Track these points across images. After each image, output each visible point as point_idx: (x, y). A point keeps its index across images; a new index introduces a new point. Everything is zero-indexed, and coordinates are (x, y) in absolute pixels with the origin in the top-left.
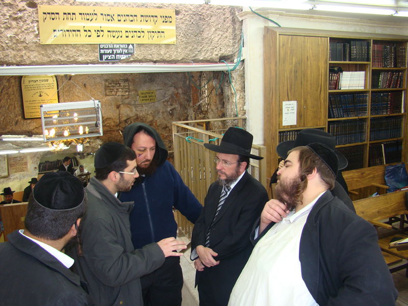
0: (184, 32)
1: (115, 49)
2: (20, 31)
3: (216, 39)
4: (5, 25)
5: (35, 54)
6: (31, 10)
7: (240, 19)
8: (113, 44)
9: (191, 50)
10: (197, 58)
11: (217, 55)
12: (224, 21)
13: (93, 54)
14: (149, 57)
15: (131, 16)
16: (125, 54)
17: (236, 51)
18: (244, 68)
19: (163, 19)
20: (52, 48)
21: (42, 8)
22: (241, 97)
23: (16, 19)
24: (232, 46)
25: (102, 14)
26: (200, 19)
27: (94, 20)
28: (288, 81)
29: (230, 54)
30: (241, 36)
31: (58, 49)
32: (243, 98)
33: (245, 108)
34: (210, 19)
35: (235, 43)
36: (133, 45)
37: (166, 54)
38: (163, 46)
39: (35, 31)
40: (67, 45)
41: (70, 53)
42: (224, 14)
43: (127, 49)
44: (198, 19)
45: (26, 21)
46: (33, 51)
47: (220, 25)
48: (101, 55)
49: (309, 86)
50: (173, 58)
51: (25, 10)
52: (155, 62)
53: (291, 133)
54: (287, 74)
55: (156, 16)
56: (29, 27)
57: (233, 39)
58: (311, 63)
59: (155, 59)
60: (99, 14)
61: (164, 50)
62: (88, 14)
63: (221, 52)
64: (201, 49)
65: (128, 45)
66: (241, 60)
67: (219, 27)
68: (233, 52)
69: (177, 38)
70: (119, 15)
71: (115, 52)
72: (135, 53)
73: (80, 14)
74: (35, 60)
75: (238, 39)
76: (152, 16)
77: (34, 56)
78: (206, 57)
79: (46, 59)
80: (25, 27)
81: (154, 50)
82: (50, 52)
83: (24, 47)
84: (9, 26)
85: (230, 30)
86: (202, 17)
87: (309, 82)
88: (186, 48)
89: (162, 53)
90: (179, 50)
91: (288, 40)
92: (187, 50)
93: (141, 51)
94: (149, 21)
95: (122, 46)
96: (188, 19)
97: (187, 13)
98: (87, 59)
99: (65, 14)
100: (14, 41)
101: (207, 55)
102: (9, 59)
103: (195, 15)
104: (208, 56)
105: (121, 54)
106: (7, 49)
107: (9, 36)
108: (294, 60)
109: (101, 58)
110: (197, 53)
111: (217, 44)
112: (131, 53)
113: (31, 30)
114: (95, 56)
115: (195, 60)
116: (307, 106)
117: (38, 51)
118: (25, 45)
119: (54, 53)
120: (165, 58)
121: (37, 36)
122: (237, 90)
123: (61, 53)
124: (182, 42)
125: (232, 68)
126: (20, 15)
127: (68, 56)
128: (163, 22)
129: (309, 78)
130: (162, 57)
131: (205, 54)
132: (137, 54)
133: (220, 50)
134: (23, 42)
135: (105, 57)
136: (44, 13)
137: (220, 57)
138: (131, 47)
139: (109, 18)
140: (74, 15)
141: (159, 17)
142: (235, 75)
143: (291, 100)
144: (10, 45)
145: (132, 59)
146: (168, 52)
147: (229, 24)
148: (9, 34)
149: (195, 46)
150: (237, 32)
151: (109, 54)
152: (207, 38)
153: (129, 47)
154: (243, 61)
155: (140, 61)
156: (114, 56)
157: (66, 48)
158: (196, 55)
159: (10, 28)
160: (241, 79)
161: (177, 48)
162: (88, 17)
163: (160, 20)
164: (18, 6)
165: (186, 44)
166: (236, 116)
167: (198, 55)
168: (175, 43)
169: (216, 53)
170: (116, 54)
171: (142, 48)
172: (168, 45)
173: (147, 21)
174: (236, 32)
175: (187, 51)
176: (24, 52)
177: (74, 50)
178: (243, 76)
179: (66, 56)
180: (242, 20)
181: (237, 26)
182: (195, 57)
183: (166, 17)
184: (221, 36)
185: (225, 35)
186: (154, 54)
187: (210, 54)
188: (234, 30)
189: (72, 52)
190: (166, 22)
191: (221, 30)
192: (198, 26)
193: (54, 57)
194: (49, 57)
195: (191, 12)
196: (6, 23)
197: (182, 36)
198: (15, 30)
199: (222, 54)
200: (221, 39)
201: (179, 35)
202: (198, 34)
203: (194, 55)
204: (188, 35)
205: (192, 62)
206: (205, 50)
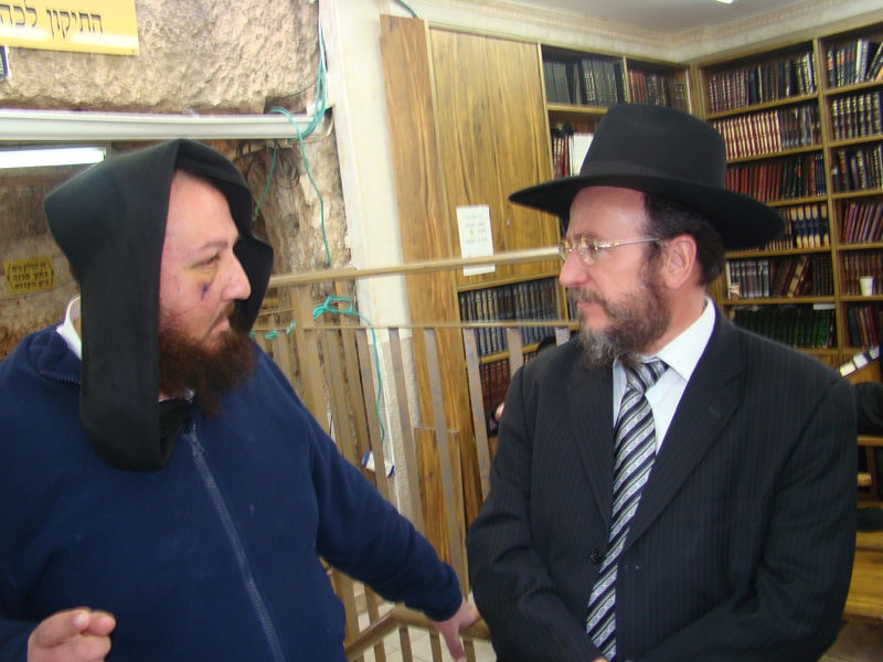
0: (161, 23)
3: (253, 48)
9: (184, 77)
10: (202, 99)
11: (259, 93)
14: (59, 92)
17: (307, 83)
18: (333, 130)
22: (333, 213)
24: (296, 70)
28: (463, 151)
29: (292, 91)
30: (318, 44)
32: (341, 214)
33: (348, 241)
35: (302, 60)
37: (111, 84)
38: (101, 61)
47: (258, 11)
49: (511, 167)
50: (135, 96)
52: (79, 108)
53: (478, 296)
54: (458, 132)
57: (298, 51)
58: (508, 107)
59: (77, 100)
61: (105, 71)
63: (269, 86)
64: (214, 74)
66: (327, 107)
67: (258, 15)
68: (299, 86)
69: (140, 38)
72: (10, 75)
75: (312, 52)
78: (229, 96)
81: (73, 70)
85: (288, 26)
87: (510, 157)
88: (170, 69)
89: (99, 81)
90: (150, 74)
91: (450, 45)
92: (171, 75)
93: (29, 71)
101: (232, 93)
104: (234, 95)
108: (470, 98)
110: (202, 85)
111: (257, 63)
115: (199, 104)
116: (512, 220)
120: (109, 96)
124: (158, 50)
125: (303, 129)
129: (509, 147)
130: (98, 94)
131: (226, 91)
132: (18, 80)
133: (266, 80)
137: (267, 98)
142: (310, 154)
143: (476, 204)
146: (116, 78)
147: (282, 8)
149: (196, 65)
150: (308, 32)
152: (226, 44)
154: (329, 113)
155: (28, 104)
158: (201, 91)
160: (330, 162)
161: (142, 68)
165: (167, 57)
166: (327, 265)
167: (207, 91)
168: (137, 54)
169: (257, 87)
171: (33, 63)
172: (114, 59)
174: (304, 32)
175: (174, 80)
178: (333, 153)
181: (304, 17)
182: (195, 96)
184: (266, 40)
185: (275, 39)
186: (73, 83)
187: (241, 91)
188: (298, 25)
191: (265, 25)
197: (155, 35)
199: (273, 90)
200: (266, 50)
201: (147, 31)
202: (200, 32)
203: (195, 90)
204: (170, 30)
205: (191, 111)
206: (224, 79)
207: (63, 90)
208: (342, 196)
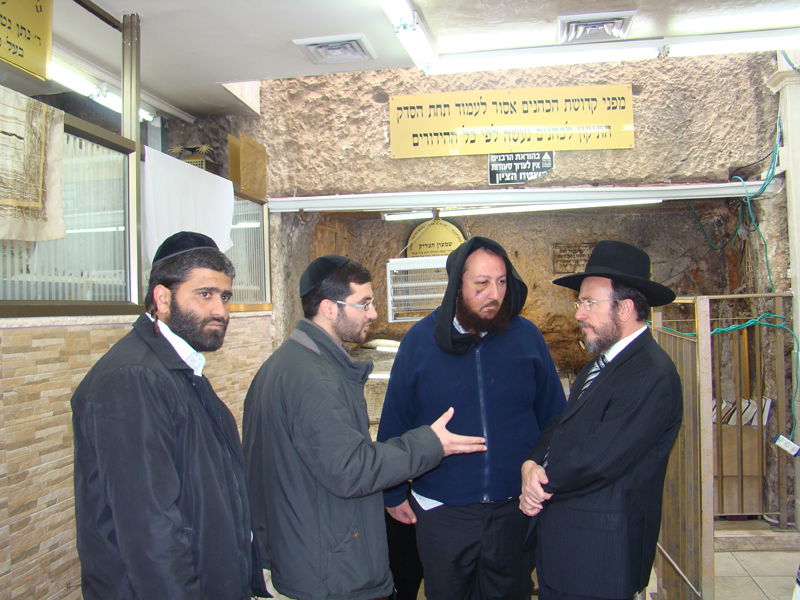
0: (652, 126)
1: (518, 161)
2: (361, 139)
3: (721, 135)
4: (339, 133)
5: (384, 175)
6: (380, 105)
7: (774, 91)
8: (514, 154)
9: (666, 158)
10: (679, 173)
11: (723, 165)
12: (738, 98)
13: (479, 173)
14: (582, 175)
15: (548, 101)
16: (537, 170)
17: (765, 155)
18: (785, 190)
19: (608, 104)
20: (410, 165)
21: (396, 101)
22: (779, 251)
23: (356, 122)
24: (756, 147)
25: (495, 103)
26: (685, 98)
27: (481, 113)
29: (755, 160)
30: (776, 126)
31: (420, 165)
32: (785, 253)
33: (790, 273)
34: (705, 97)
35: (762, 139)
36: (550, 153)
37: (615, 167)
38: (609, 154)
39: (383, 139)
40: (433, 158)
41: (439, 172)
42: (737, 85)
43: (540, 161)
44: (679, 97)
45: (371, 123)
46: (380, 170)
47: (727, 107)
48: (493, 174)
50: (630, 174)
51: (370, 106)
52: (595, 184)
55: (594, 100)
56: (375, 131)
57: (759, 132)
59: (593, 179)
60: (489, 104)
61: (611, 160)
62: (470, 104)
63: (732, 160)
64: (689, 155)
65: (542, 154)
66: (777, 171)
67: (726, 110)
68: (759, 158)
69: (636, 137)
70: (524, 103)
71: (517, 168)
72: (554, 167)
73: (458, 105)
74: (382, 185)
75: (770, 132)
76: (587, 100)
77: (380, 178)
78: (699, 170)
79: (400, 183)
80: (369, 133)
81: (591, 161)
82: (406, 171)
83: (367, 165)
84: (346, 132)
85: (751, 115)
86: (688, 94)
88: (656, 155)
89: (607, 166)
90: (642, 159)
92: (657, 158)
93: (566, 164)
94: (581, 108)
95: (529, 157)
96: (660, 100)
97: (656, 89)
98: (468, 181)
99: (431, 107)
100: (352, 156)
101: (701, 167)
102: (342, 185)
103: (672, 91)
104: (703, 168)
105: (527, 170)
106: (341, 169)
107: (344, 148)
109: (493, 179)
110: (679, 163)
111: (723, 144)
112: (546, 169)
113: (377, 136)
114: (481, 176)
115: (676, 176)
117: (388, 171)
118: (368, 161)
119: (414, 173)
120: (613, 175)
121: (387, 145)
122: (771, 237)
123: (425, 172)
124: (648, 143)
125: (756, 190)
126: (362, 114)
127: (436, 177)
128: (609, 108)
130: (606, 174)
131: (697, 166)
132: (559, 170)
133: (730, 156)
134: (365, 157)
135: (499, 177)
136: (399, 109)
137: (730, 169)
138: (546, 157)
139: (507, 108)
140: (447, 108)
141: (600, 99)
142: (766, 206)
144: (346, 161)
145: (548, 180)
146: (618, 164)
147: (747, 102)
148: (345, 145)
149: (676, 150)
150: (768, 118)
151: (508, 171)
152: (699, 134)
153: (544, 158)
154: (783, 175)
155: (565, 183)
156: (515, 174)
157: (432, 163)
158: (678, 167)
159: (347, 136)
160: (780, 213)
161: (637, 156)
162: (470, 109)
163: (602, 106)
164: (360, 100)
165: (654, 146)
166: (770, 291)
167: (682, 167)
168: (633, 147)
169: (722, 162)
170: (520, 170)
171: (568, 159)
172: (618, 152)
173: (576, 110)
174: (765, 118)
175: (658, 161)
176: (366, 172)
177: (446, 167)
178: (783, 207)
179: (432, 176)
180: (778, 93)
181: (767, 106)
182: (673, 172)
183: (614, 99)
184: (732, 127)
185: (739, 126)
186: (591, 169)
187: (708, 165)
188: (761, 113)
189: (442, 170)
190: (615, 108)
191: (731, 117)
192: (681, 112)
193: (413, 180)
194: (405, 180)
195: (665, 87)
196: (341, 128)
197: (647, 133)
198: (355, 139)
199: (735, 163)
200: (731, 134)
201: (641, 132)
202: (680, 127)
203: (673, 167)
204: (658, 130)
205: (670, 181)
206: (695, 158)
207: (584, 173)
208: (787, 239)
